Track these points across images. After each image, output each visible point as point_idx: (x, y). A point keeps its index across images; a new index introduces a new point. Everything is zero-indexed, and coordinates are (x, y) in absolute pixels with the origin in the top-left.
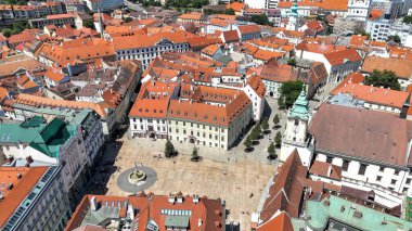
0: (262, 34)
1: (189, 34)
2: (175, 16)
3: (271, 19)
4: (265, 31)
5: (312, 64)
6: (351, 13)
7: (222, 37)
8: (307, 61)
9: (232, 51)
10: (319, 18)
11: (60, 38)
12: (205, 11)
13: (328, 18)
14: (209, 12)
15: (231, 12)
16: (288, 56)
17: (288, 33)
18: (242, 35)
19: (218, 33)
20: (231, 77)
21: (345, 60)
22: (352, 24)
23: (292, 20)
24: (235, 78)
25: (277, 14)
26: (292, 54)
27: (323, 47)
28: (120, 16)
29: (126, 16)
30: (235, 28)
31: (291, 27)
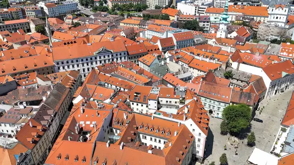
0: (195, 40)
1: (128, 40)
2: (118, 21)
3: (201, 24)
4: (198, 37)
5: (250, 77)
6: (271, 18)
7: (159, 44)
8: (243, 73)
9: (168, 61)
10: (244, 24)
11: (10, 44)
12: (144, 16)
13: (252, 23)
14: (148, 17)
15: (166, 18)
16: (224, 67)
17: (219, 40)
18: (177, 42)
19: (155, 39)
20: (169, 100)
21: (284, 74)
22: (276, 30)
23: (223, 27)
24: (173, 101)
25: (207, 20)
26: (228, 65)
27: (257, 57)
28: (70, 21)
29: (75, 21)
30: (170, 35)
31: (221, 34)
